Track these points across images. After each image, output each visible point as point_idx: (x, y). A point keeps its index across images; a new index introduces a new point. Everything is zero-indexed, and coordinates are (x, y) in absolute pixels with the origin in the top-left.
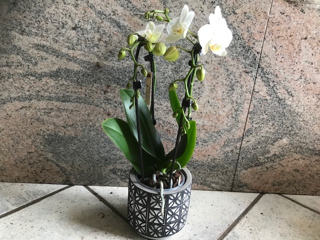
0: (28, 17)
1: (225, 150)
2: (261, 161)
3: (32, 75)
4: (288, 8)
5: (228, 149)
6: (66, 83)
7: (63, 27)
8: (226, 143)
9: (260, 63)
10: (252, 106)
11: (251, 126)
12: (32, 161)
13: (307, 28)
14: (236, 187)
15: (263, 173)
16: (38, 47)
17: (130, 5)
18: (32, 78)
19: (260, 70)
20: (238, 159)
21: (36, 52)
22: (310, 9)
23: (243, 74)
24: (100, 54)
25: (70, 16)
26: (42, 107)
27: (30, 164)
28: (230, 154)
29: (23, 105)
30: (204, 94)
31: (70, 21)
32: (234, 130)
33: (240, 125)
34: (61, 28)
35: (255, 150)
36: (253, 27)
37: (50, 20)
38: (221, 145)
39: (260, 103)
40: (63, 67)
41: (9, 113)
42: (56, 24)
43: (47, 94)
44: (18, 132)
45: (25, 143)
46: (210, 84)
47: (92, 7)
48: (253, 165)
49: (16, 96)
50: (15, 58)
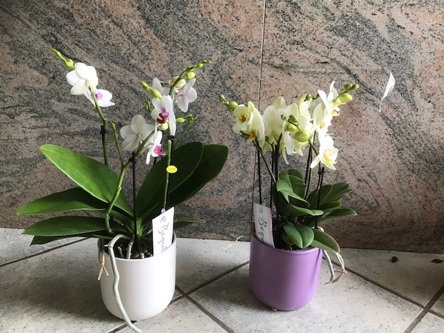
1: (239, 200)
3: (66, 134)
4: (276, 73)
5: (241, 198)
6: (94, 141)
8: (239, 193)
13: (296, 88)
16: (71, 111)
17: (143, 75)
18: (67, 136)
21: (70, 115)
22: (295, 72)
24: (122, 116)
28: (244, 204)
32: (244, 180)
33: (249, 175)
36: (248, 89)
38: (235, 195)
40: (92, 127)
41: (48, 167)
46: (217, 139)
47: (113, 78)
50: (53, 120)
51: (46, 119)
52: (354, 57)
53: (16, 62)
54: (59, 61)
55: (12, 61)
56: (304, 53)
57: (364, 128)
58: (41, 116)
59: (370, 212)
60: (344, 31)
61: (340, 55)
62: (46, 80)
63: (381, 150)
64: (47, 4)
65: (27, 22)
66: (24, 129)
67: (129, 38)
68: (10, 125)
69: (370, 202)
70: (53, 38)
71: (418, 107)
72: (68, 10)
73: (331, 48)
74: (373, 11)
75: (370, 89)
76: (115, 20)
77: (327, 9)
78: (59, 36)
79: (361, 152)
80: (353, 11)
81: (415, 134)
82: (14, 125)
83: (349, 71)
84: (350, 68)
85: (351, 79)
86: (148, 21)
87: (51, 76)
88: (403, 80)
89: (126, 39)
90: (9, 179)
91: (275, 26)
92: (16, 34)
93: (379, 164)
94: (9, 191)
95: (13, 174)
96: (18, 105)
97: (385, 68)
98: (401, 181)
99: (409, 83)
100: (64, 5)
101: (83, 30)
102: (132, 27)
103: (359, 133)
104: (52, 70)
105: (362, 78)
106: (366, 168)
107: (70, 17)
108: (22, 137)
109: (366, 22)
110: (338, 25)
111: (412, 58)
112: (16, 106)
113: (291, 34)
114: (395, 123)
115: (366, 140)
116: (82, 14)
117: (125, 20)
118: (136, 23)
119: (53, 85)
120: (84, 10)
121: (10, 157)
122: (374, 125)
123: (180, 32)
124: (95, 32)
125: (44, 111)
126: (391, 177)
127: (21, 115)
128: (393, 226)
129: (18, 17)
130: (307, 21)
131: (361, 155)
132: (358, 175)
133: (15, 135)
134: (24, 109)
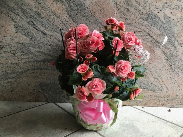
0: (36, 42)
3: (36, 61)
6: (47, 63)
16: (38, 52)
18: (36, 62)
21: (37, 53)
26: (38, 72)
29: (32, 72)
31: (48, 43)
40: (46, 58)
41: (28, 75)
42: (44, 44)
43: (40, 67)
44: (30, 82)
45: (32, 86)
47: (55, 38)
49: (30, 69)
50: (31, 55)
51: (27, 55)
52: (151, 29)
53: (16, 32)
54: (34, 32)
55: (15, 32)
56: (131, 28)
57: (156, 57)
58: (26, 54)
59: (159, 91)
60: (147, 19)
61: (146, 28)
62: (28, 40)
63: (163, 66)
64: (30, 10)
65: (22, 17)
66: (18, 59)
67: (62, 23)
68: (13, 58)
69: (159, 87)
70: (32, 23)
71: (177, 48)
72: (38, 12)
73: (142, 26)
74: (158, 11)
75: (158, 41)
76: (57, 15)
77: (140, 11)
78: (34, 22)
79: (155, 67)
80: (150, 11)
81: (176, 59)
82: (14, 58)
83: (149, 35)
84: (150, 33)
85: (150, 38)
86: (70, 15)
87: (30, 38)
88: (171, 38)
89: (61, 23)
90: (11, 80)
91: (120, 17)
92: (17, 21)
93: (162, 72)
94: (11, 85)
95: (13, 78)
96: (17, 50)
97: (164, 33)
98: (171, 78)
99: (173, 39)
100: (37, 10)
101: (44, 19)
102: (64, 18)
103: (154, 59)
104: (31, 35)
105: (154, 37)
106: (157, 73)
107: (39, 14)
108: (17, 62)
109: (155, 16)
110: (144, 16)
111: (174, 29)
112: (16, 50)
113: (126, 20)
114: (168, 55)
115: (157, 62)
116: (44, 13)
117: (61, 16)
118: (65, 17)
119: (31, 41)
120: (45, 12)
121: (12, 71)
122: (160, 56)
123: (83, 20)
124: (49, 20)
125: (27, 52)
126: (167, 76)
127: (17, 54)
128: (169, 97)
129: (18, 15)
130: (133, 15)
131: (155, 68)
132: (154, 76)
133: (15, 62)
134: (19, 51)
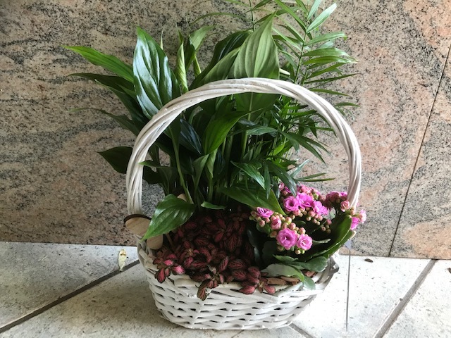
0: (116, 8)
1: (384, 198)
2: (436, 213)
5: (389, 196)
7: (164, 23)
8: (387, 188)
9: (446, 71)
10: (428, 134)
11: (423, 163)
12: (111, 215)
14: (396, 250)
15: (437, 230)
19: (444, 81)
20: (402, 211)
21: (124, 58)
23: (419, 89)
25: (175, 6)
27: (108, 219)
28: (391, 204)
29: (102, 135)
30: (361, 118)
31: (174, 13)
32: (399, 169)
33: (409, 162)
34: (160, 25)
35: (428, 199)
36: (438, 18)
37: (146, 13)
38: (380, 191)
39: (440, 130)
41: (82, 147)
42: (154, 19)
44: (93, 174)
45: (102, 189)
46: (370, 103)
48: (423, 219)
49: (92, 123)
58: (72, 60)
90: (15, 166)
96: (31, 40)
108: (36, 95)
121: (15, 131)
133: (24, 93)
134: (39, 46)
